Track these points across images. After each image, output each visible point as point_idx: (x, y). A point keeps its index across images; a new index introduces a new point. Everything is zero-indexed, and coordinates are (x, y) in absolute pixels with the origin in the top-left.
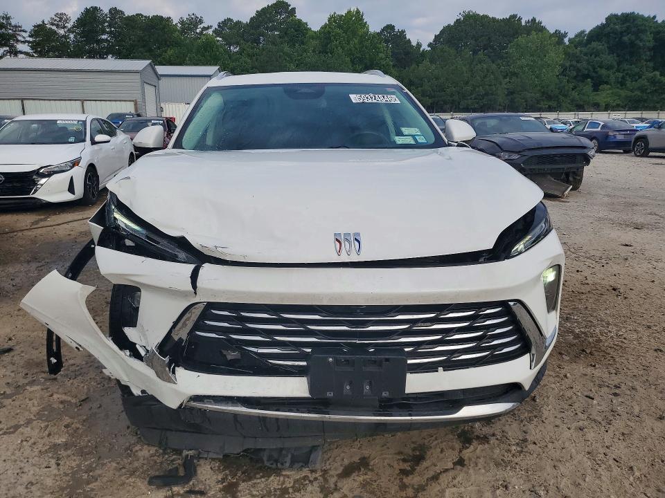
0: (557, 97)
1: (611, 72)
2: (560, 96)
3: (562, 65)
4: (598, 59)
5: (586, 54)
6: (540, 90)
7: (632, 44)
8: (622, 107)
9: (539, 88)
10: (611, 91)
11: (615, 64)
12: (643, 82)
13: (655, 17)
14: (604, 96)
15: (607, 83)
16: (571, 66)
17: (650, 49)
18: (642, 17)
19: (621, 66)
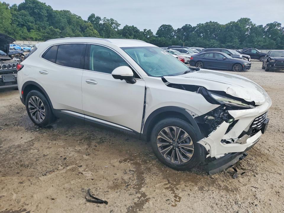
0: (13, 33)
1: (33, 24)
2: (15, 33)
3: (11, 19)
4: (26, 18)
5: (20, 15)
6: (4, 30)
7: (39, 14)
8: (42, 40)
9: (3, 29)
10: (36, 33)
11: (34, 21)
12: (47, 30)
13: (45, 3)
14: (33, 34)
15: (33, 29)
16: (14, 19)
17: (46, 17)
18: (40, 2)
19: (36, 22)
